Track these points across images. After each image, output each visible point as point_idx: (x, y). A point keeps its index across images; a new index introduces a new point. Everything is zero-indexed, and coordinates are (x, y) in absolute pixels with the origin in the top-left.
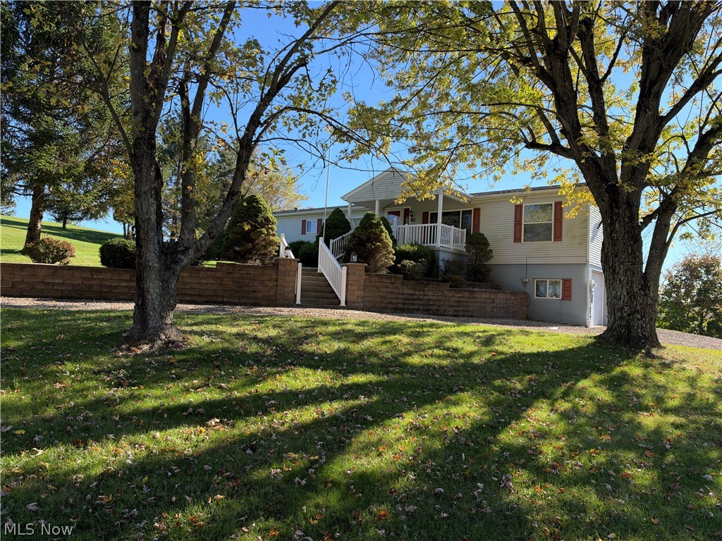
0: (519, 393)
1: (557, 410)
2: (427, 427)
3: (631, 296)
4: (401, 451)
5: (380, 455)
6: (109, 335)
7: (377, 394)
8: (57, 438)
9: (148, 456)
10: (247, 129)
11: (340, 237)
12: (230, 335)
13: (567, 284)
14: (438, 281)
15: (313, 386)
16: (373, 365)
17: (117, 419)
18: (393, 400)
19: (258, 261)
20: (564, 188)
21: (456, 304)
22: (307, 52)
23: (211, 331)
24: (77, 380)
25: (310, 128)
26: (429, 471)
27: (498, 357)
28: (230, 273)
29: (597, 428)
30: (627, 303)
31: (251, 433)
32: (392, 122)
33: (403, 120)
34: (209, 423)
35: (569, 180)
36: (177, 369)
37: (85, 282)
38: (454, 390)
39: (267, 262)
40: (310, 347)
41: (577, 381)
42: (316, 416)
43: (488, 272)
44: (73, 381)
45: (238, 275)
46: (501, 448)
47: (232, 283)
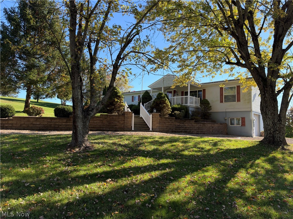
0: (232, 166)
1: (249, 173)
2: (196, 182)
3: (274, 124)
4: (188, 192)
5: (179, 194)
6: (62, 145)
7: (173, 168)
8: (48, 188)
9: (85, 195)
10: (116, 61)
11: (148, 103)
12: (110, 143)
13: (243, 119)
14: (189, 119)
15: (146, 164)
16: (169, 155)
17: (70, 180)
18: (180, 170)
19: (116, 113)
20: (241, 80)
21: (197, 129)
22: (139, 29)
23: (102, 142)
24: (52, 164)
25: (139, 59)
26: (201, 200)
27: (221, 151)
28: (106, 118)
29: (268, 180)
30: (272, 127)
31: (125, 185)
32: (169, 56)
33: (174, 55)
34: (107, 181)
35: (243, 77)
36: (91, 158)
37: (48, 123)
38: (205, 166)
39: (120, 113)
40: (142, 148)
41: (255, 160)
42: (150, 177)
43: (210, 115)
44: (51, 164)
45: (109, 119)
46: (229, 190)
47: (106, 122)
